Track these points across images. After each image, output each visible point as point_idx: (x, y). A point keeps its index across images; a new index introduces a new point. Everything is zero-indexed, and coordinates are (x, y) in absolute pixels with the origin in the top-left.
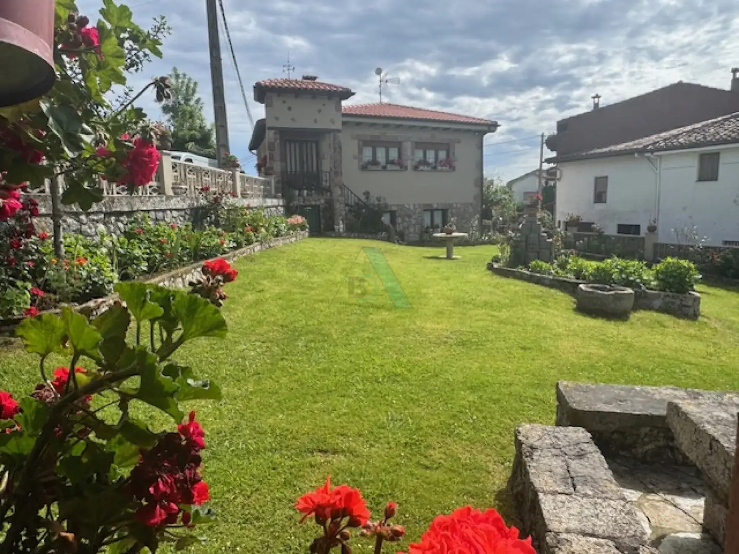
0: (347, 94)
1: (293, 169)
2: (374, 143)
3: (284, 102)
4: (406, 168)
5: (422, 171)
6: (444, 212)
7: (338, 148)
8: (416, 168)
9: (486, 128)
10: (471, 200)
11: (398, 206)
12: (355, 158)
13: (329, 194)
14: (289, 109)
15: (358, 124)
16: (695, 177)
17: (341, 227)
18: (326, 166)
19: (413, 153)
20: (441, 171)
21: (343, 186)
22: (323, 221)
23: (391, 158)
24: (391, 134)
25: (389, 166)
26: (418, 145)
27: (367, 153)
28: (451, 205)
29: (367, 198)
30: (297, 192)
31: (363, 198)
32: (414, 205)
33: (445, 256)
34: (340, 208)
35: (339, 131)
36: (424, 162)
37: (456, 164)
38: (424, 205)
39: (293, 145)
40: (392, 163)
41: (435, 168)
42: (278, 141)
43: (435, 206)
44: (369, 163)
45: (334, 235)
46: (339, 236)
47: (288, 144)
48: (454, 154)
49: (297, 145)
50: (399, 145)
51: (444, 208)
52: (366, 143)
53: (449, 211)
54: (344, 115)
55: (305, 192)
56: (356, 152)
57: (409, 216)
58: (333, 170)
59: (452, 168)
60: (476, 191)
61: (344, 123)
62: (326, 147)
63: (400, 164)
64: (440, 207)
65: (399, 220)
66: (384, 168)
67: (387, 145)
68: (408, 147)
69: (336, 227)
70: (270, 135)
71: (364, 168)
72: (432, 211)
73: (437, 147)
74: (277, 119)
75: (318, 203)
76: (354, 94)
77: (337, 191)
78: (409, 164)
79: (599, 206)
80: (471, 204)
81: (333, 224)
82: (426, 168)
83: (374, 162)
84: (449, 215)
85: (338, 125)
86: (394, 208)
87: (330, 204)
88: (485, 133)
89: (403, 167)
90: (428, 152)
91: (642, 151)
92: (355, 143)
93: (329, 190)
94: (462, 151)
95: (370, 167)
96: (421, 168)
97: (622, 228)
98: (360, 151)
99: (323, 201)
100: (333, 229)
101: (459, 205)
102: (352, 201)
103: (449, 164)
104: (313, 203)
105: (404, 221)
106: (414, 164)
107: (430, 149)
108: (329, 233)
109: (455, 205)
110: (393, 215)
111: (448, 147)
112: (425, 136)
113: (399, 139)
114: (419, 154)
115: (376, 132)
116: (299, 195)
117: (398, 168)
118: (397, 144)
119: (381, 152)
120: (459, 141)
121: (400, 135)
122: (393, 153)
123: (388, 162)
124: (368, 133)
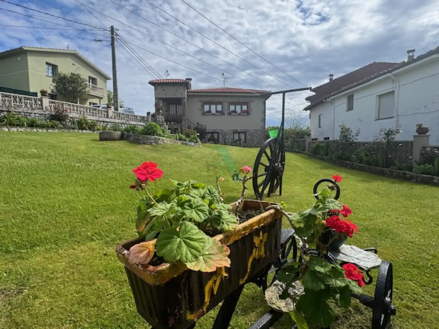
2: (210, 103)
3: (162, 88)
4: (225, 114)
6: (245, 133)
8: (230, 114)
10: (260, 128)
11: (220, 130)
12: (199, 110)
15: (201, 96)
16: (346, 109)
19: (228, 107)
20: (243, 115)
24: (217, 99)
25: (216, 113)
26: (231, 103)
27: (207, 108)
28: (248, 130)
32: (228, 130)
37: (251, 112)
38: (234, 130)
40: (220, 112)
41: (240, 114)
44: (207, 112)
47: (171, 106)
48: (251, 107)
49: (174, 105)
51: (244, 131)
52: (206, 103)
53: (247, 133)
56: (200, 107)
57: (225, 135)
59: (249, 114)
60: (262, 124)
63: (222, 113)
64: (242, 131)
65: (220, 136)
66: (214, 114)
67: (216, 103)
71: (204, 114)
72: (239, 133)
73: (241, 104)
74: (159, 94)
78: (226, 112)
80: (259, 130)
82: (235, 114)
83: (209, 112)
84: (247, 135)
86: (218, 131)
90: (237, 106)
92: (200, 103)
94: (255, 105)
95: (206, 114)
96: (232, 114)
98: (203, 107)
101: (252, 131)
103: (247, 112)
105: (222, 137)
106: (229, 112)
107: (238, 105)
109: (250, 130)
110: (218, 134)
111: (248, 104)
112: (235, 100)
113: (221, 101)
114: (232, 108)
115: (209, 99)
117: (220, 114)
118: (221, 103)
119: (213, 107)
120: (252, 101)
121: (221, 100)
122: (219, 108)
123: (217, 111)
124: (206, 99)
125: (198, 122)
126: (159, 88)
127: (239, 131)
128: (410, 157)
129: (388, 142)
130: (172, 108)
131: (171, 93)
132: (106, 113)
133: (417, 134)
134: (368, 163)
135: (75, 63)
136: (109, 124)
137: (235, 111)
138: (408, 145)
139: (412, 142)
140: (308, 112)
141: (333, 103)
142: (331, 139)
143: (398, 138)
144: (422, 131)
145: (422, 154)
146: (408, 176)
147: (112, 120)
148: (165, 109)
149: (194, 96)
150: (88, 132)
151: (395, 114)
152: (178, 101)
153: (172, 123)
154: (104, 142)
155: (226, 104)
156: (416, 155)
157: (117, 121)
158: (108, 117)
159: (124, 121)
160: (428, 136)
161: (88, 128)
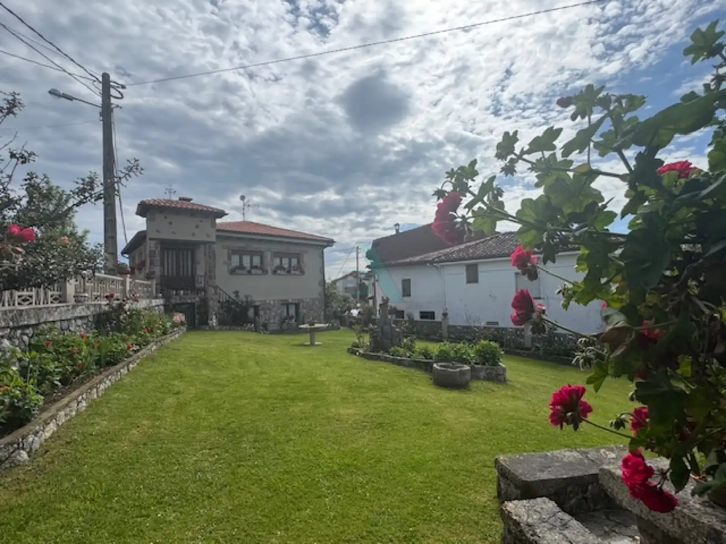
0: (222, 214)
1: (170, 274)
2: (241, 253)
3: (166, 218)
4: (267, 272)
5: (279, 275)
6: (297, 306)
7: (212, 256)
8: (275, 272)
9: (325, 244)
10: (318, 296)
11: (261, 301)
12: (225, 263)
13: (203, 293)
14: (171, 223)
15: (228, 238)
16: (465, 280)
17: (214, 322)
18: (201, 271)
19: (272, 260)
20: (294, 274)
21: (216, 287)
22: (197, 317)
23: (254, 264)
24: (255, 246)
25: (254, 271)
26: (276, 254)
27: (235, 260)
28: (302, 300)
29: (237, 296)
30: (174, 292)
31: (233, 296)
32: (274, 301)
33: (309, 343)
34: (213, 305)
35: (213, 243)
36: (281, 267)
37: (306, 270)
38: (282, 301)
39: (170, 252)
40: (256, 267)
41: (289, 272)
42: (159, 249)
43: (290, 301)
44: (237, 268)
45: (208, 328)
46: (212, 329)
47: (166, 252)
48: (303, 262)
49: (174, 252)
50: (261, 255)
51: (297, 302)
52: (234, 252)
53: (301, 305)
54: (218, 230)
55: (182, 292)
56: (226, 258)
57: (270, 310)
58: (208, 274)
59: (302, 272)
60: (320, 289)
61: (218, 237)
62: (200, 254)
63: (262, 269)
64: (294, 302)
65: (262, 313)
66: (249, 272)
67: (252, 254)
68: (268, 255)
69: (210, 322)
70: (150, 245)
71: (233, 272)
72: (288, 305)
73: (290, 256)
74: (158, 231)
75: (193, 301)
76: (226, 214)
77: (211, 291)
78: (269, 269)
79: (407, 299)
80: (317, 299)
81: (207, 319)
82: (282, 272)
83: (241, 267)
84: (301, 307)
85: (213, 239)
86: (257, 304)
87: (204, 302)
88: (326, 247)
89: (265, 272)
90: (283, 260)
91: (432, 262)
92: (226, 251)
93: (204, 290)
94: (309, 259)
95: (238, 271)
96: (279, 272)
97: (424, 315)
98: (229, 258)
99: (197, 299)
100: (207, 324)
101: (308, 300)
102: (223, 298)
103: (300, 269)
104: (189, 301)
105: (265, 313)
106: (273, 268)
107: (285, 257)
108: (203, 327)
109: (305, 300)
110: (256, 308)
111: (298, 256)
112: (282, 248)
113: (262, 250)
114: (277, 262)
115: (242, 245)
116: (177, 294)
117: (260, 272)
118: (259, 253)
119: (246, 259)
120: (307, 252)
121: (262, 247)
122: (257, 260)
123: (252, 267)
124: (236, 245)
130: (169, 257)
131: (183, 230)
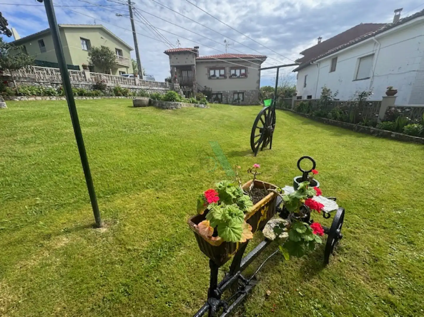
1: (185, 80)
2: (214, 69)
4: (226, 78)
5: (233, 78)
8: (231, 77)
9: (262, 59)
10: (255, 89)
12: (206, 74)
13: (192, 87)
15: (207, 62)
16: (330, 70)
19: (230, 71)
20: (242, 78)
24: (220, 65)
25: (220, 77)
26: (232, 68)
27: (212, 73)
28: (245, 91)
31: (204, 88)
32: (230, 91)
37: (248, 75)
38: (234, 91)
39: (185, 72)
40: (223, 76)
41: (239, 77)
44: (212, 76)
47: (183, 72)
48: (248, 71)
51: (243, 92)
52: (211, 69)
53: (245, 93)
56: (207, 72)
57: (227, 95)
59: (247, 77)
60: (257, 85)
63: (224, 76)
64: (241, 92)
65: (224, 96)
66: (218, 78)
67: (220, 69)
71: (210, 78)
72: (238, 93)
73: (240, 68)
74: (173, 62)
77: (195, 86)
78: (228, 76)
80: (254, 90)
82: (235, 77)
83: (214, 76)
84: (244, 95)
86: (222, 92)
90: (237, 71)
92: (206, 69)
94: (252, 69)
95: (212, 78)
97: (308, 97)
98: (209, 72)
101: (249, 91)
103: (245, 75)
106: (230, 75)
107: (238, 69)
110: (221, 94)
111: (246, 68)
112: (235, 65)
113: (224, 66)
114: (233, 72)
115: (214, 65)
117: (223, 77)
118: (223, 68)
119: (217, 72)
120: (250, 66)
122: (222, 72)
123: (220, 75)
124: (211, 65)
125: (205, 85)
126: (173, 56)
127: (238, 91)
128: (377, 115)
129: (361, 102)
130: (185, 74)
131: (183, 61)
132: (134, 81)
133: (386, 96)
134: (341, 119)
135: (103, 37)
136: (137, 90)
137: (235, 75)
138: (377, 104)
139: (380, 102)
140: (297, 72)
141: (319, 65)
142: (313, 98)
143: (369, 99)
144: (391, 93)
145: (386, 113)
146: (372, 131)
147: (140, 87)
148: (179, 75)
149: (202, 62)
150: (123, 97)
151: (371, 75)
152: (188, 68)
153: (185, 87)
154: (138, 109)
155: (227, 69)
156: (382, 114)
157: (143, 87)
158: (135, 85)
159: (148, 87)
160: (396, 97)
161: (122, 95)
